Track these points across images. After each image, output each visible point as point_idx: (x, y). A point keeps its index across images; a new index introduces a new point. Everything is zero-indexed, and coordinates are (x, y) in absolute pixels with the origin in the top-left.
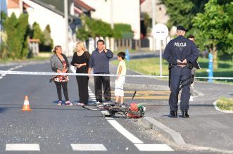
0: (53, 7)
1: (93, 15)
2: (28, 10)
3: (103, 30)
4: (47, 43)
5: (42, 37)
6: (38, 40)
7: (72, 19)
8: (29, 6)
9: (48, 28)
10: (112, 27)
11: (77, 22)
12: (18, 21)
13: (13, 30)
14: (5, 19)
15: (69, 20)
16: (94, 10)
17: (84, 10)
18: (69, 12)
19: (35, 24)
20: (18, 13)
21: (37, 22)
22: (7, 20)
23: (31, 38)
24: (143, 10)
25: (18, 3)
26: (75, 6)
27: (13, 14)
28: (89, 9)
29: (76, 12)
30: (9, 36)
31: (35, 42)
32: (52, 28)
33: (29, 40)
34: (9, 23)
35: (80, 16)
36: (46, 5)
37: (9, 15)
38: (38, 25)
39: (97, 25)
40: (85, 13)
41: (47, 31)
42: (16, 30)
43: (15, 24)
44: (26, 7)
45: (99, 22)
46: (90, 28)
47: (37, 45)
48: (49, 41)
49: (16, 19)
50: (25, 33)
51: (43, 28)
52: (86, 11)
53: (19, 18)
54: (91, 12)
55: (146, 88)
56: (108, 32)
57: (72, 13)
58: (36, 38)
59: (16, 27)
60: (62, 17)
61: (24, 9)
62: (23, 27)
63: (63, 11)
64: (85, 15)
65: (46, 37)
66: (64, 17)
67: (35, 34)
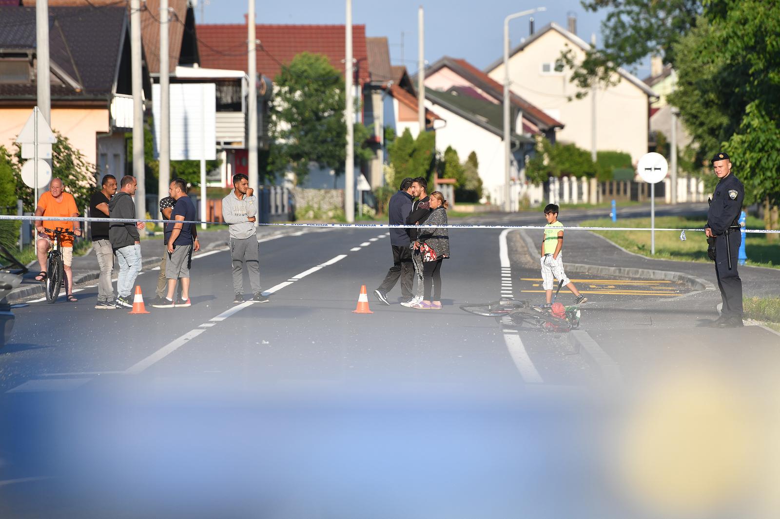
0: (483, 119)
1: (561, 136)
2: (437, 124)
3: (578, 164)
4: (470, 186)
5: (459, 173)
6: (453, 181)
7: (518, 143)
8: (438, 118)
9: (473, 157)
10: (594, 158)
11: (526, 147)
12: (415, 145)
13: (407, 161)
14: (392, 140)
15: (513, 145)
16: (562, 127)
17: (542, 126)
18: (513, 129)
19: (449, 150)
20: (416, 129)
21: (454, 147)
22: (396, 142)
23: (440, 176)
24: (654, 128)
25: (417, 112)
26: (524, 116)
27: (407, 132)
28: (551, 124)
29: (525, 128)
30: (397, 172)
31: (448, 185)
32: (480, 159)
33: (435, 179)
34: (399, 149)
35: (533, 137)
36: (470, 116)
37: (400, 133)
38: (455, 152)
39: (566, 154)
40: (543, 131)
41: (470, 165)
42: (411, 161)
43: (410, 151)
44: (432, 118)
45: (570, 150)
46: (552, 159)
47: (451, 190)
48: (476, 183)
49: (411, 141)
50: (427, 167)
51: (463, 158)
52: (546, 128)
53: (418, 139)
54: (557, 129)
55: (617, 274)
56: (585, 168)
57: (519, 130)
58: (450, 178)
59: (411, 155)
60: (498, 139)
61: (428, 121)
62: (424, 155)
63: (501, 127)
64: (544, 135)
65: (467, 174)
66: (503, 139)
67: (449, 169)
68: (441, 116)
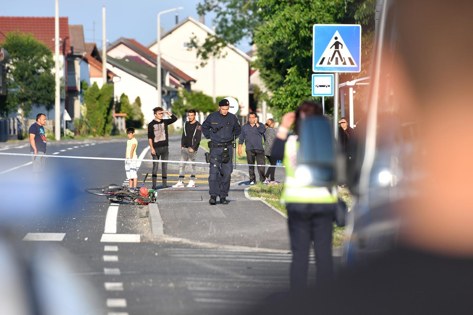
0: (144, 77)
1: (194, 87)
2: (115, 79)
3: (204, 104)
4: (136, 118)
5: (130, 110)
6: (125, 115)
7: (166, 91)
8: (115, 75)
9: (138, 100)
10: (215, 101)
11: (171, 94)
12: (100, 92)
13: (95, 102)
14: (86, 89)
15: (163, 92)
16: (195, 81)
17: (182, 81)
18: (163, 83)
19: (123, 96)
20: (101, 82)
21: (126, 94)
22: (88, 90)
23: (117, 112)
24: (252, 82)
25: (101, 71)
26: (170, 74)
27: (95, 83)
28: (188, 80)
29: (171, 82)
30: (88, 109)
31: (122, 117)
32: (142, 101)
33: (113, 114)
34: (90, 95)
35: (176, 87)
36: (136, 74)
38: (127, 97)
39: (197, 98)
40: (183, 84)
41: (136, 105)
42: (98, 102)
43: (97, 96)
44: (111, 76)
45: (200, 95)
46: (188, 101)
47: (123, 121)
48: (140, 116)
49: (98, 90)
50: (108, 106)
51: (132, 101)
52: (185, 82)
53: (102, 89)
54: (192, 83)
56: (209, 107)
57: (167, 83)
58: (123, 113)
59: (97, 99)
60: (154, 88)
61: (108, 78)
62: (106, 99)
63: (156, 81)
64: (183, 86)
65: (135, 111)
66: (157, 89)
67: (123, 108)
68: (117, 74)
